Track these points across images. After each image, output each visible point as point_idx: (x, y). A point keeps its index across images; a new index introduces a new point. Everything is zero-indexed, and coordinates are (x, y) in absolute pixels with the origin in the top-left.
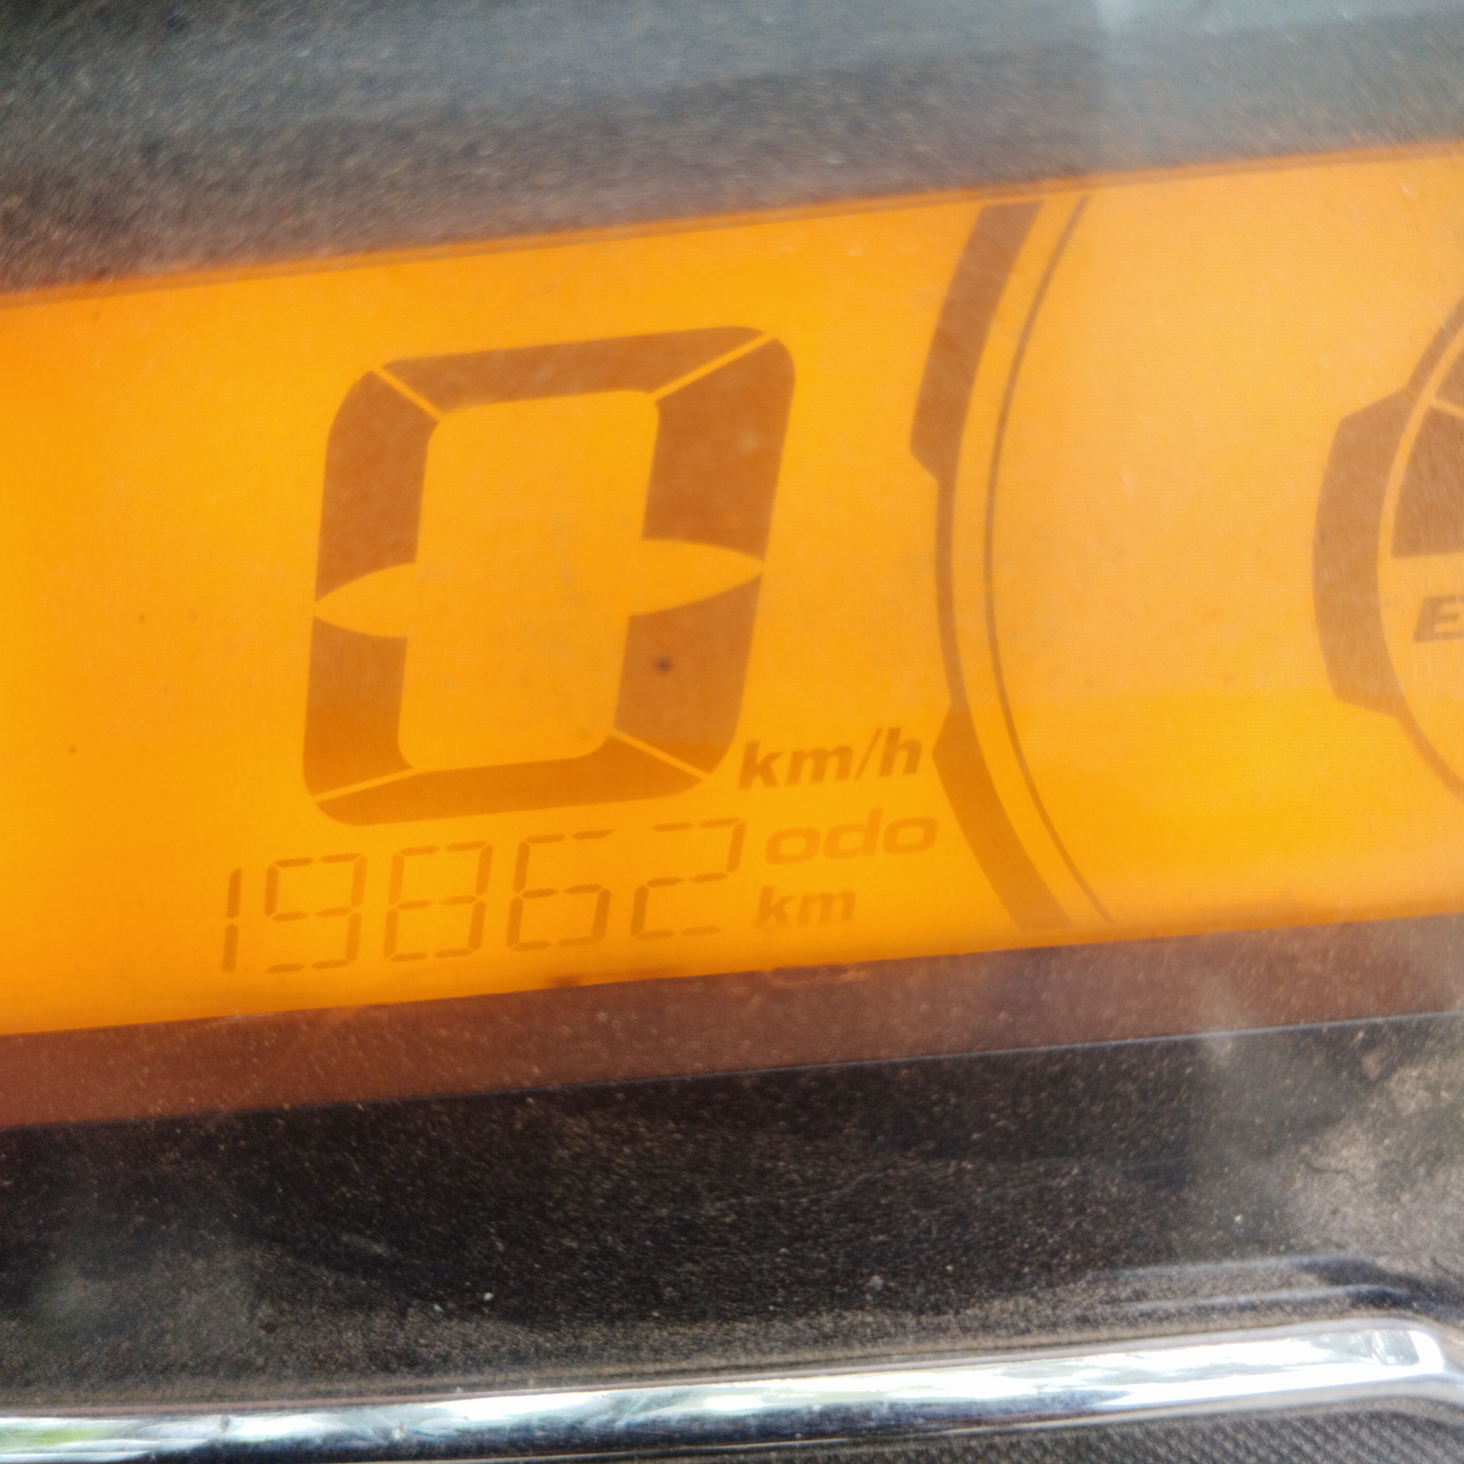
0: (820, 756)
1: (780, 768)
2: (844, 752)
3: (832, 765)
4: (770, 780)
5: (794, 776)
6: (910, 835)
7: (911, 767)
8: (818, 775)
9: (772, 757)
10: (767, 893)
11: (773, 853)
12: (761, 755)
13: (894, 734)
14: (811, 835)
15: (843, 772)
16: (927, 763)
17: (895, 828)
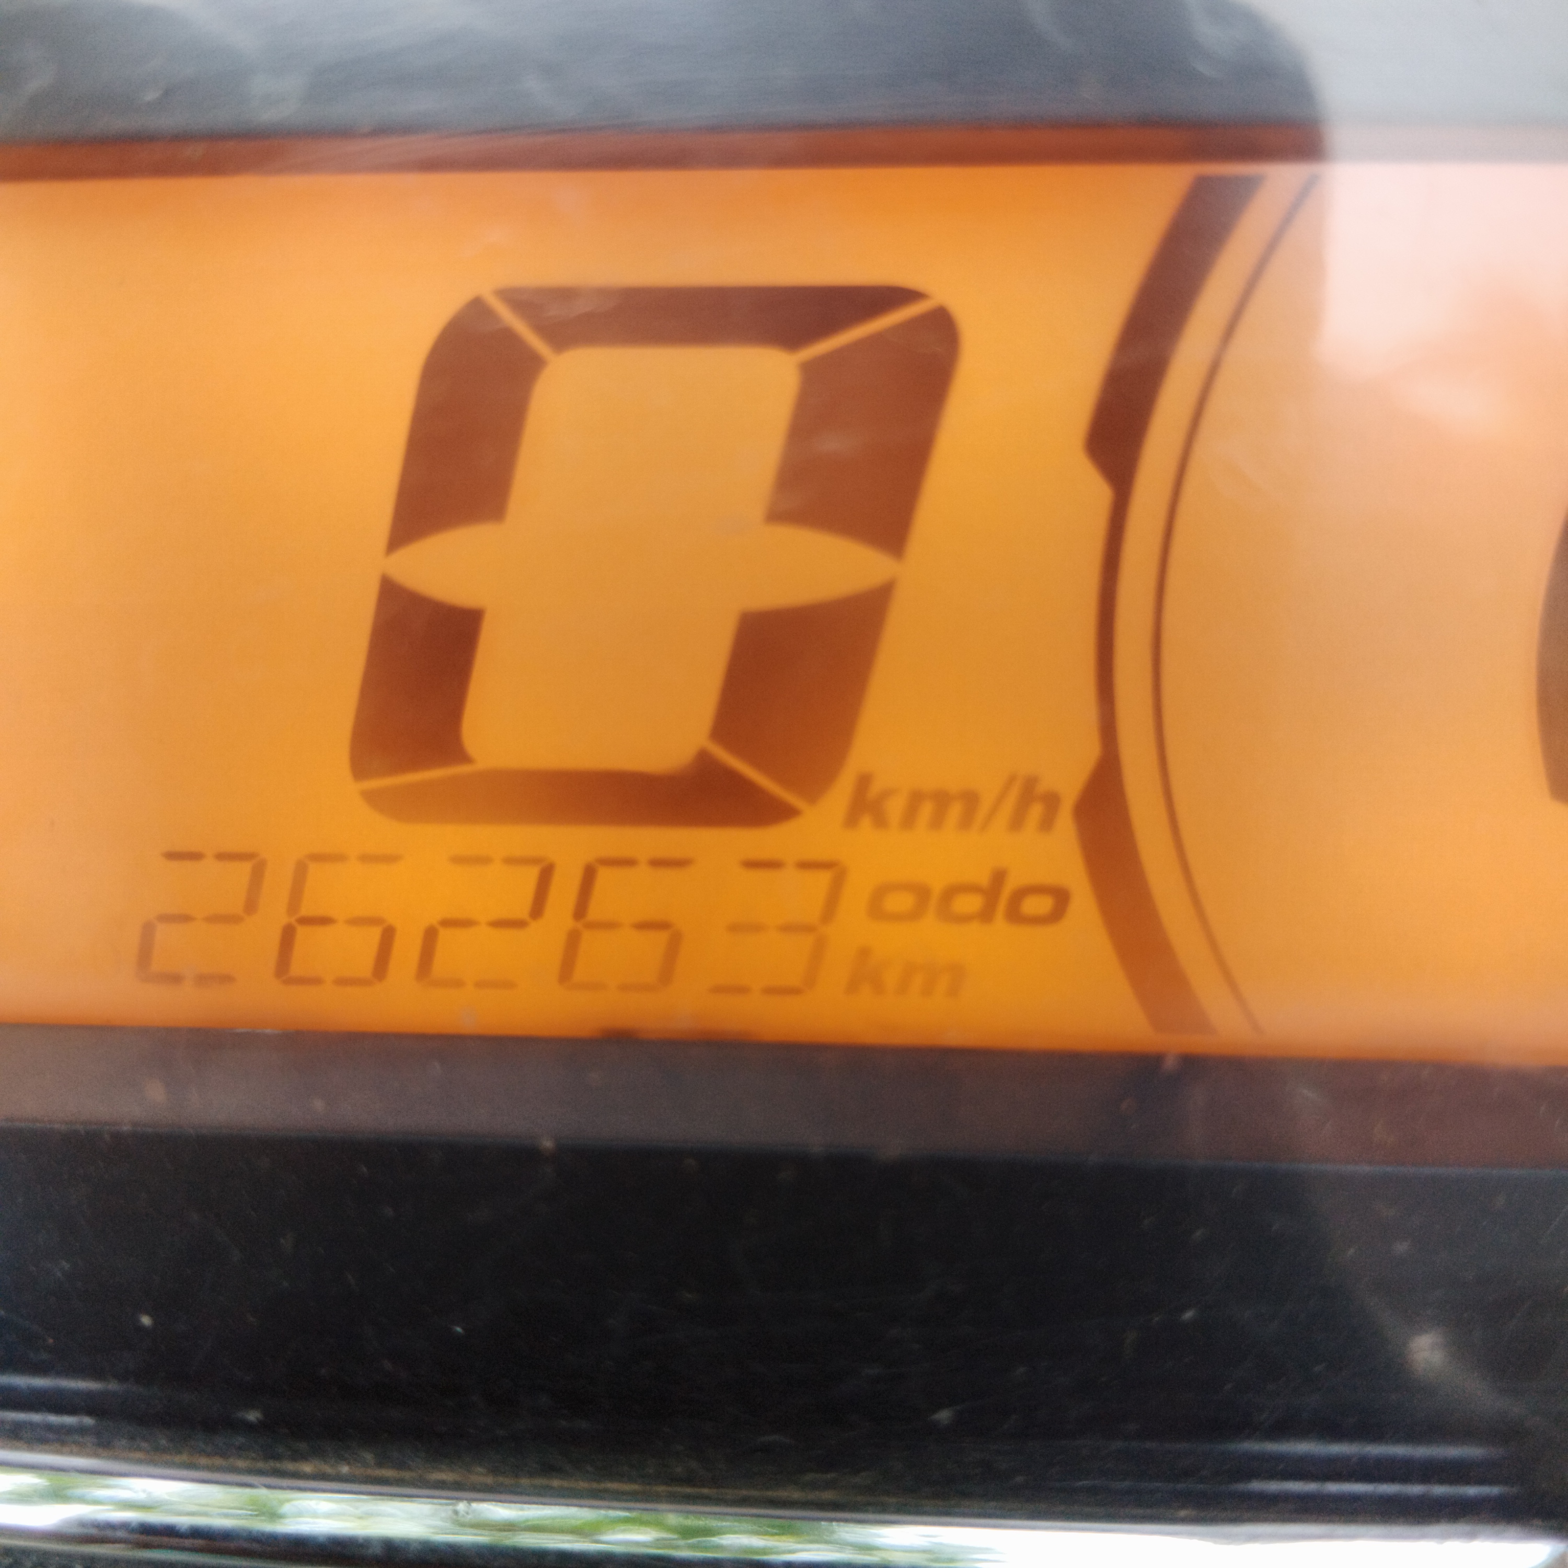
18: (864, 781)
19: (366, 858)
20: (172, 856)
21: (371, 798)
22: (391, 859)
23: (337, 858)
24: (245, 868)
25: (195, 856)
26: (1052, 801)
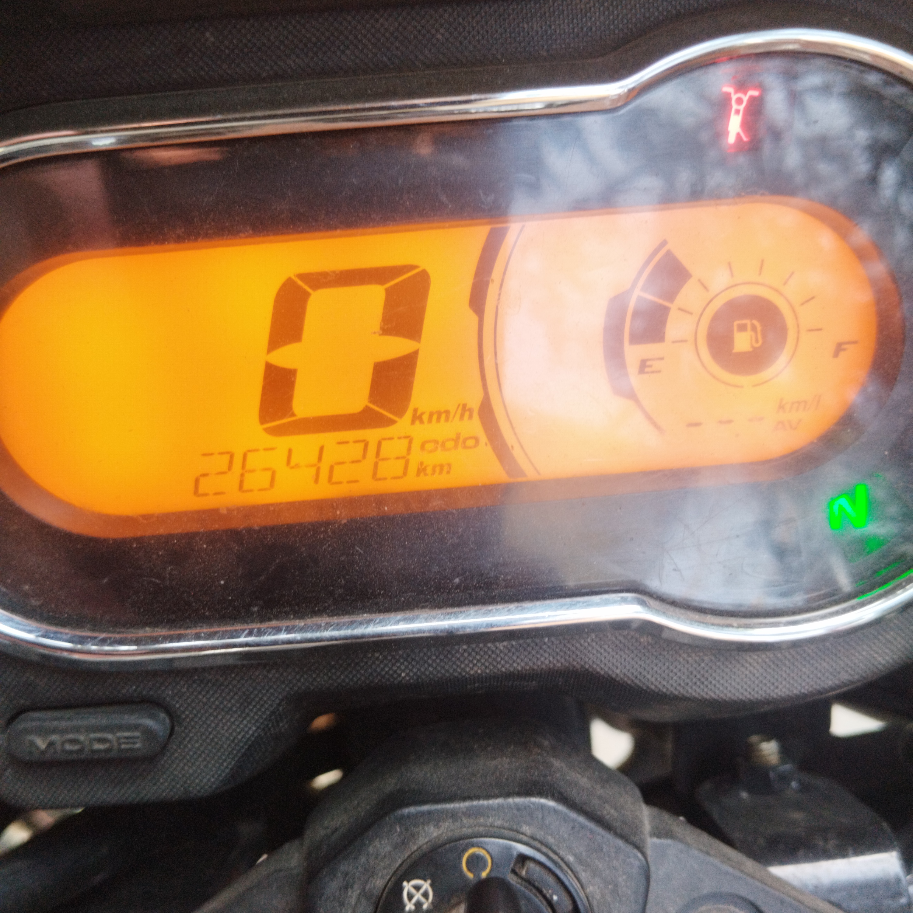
18: (416, 410)
19: (265, 449)
20: (204, 455)
21: (266, 430)
22: (272, 449)
23: (256, 450)
24: (227, 457)
25: (212, 454)
26: (471, 411)
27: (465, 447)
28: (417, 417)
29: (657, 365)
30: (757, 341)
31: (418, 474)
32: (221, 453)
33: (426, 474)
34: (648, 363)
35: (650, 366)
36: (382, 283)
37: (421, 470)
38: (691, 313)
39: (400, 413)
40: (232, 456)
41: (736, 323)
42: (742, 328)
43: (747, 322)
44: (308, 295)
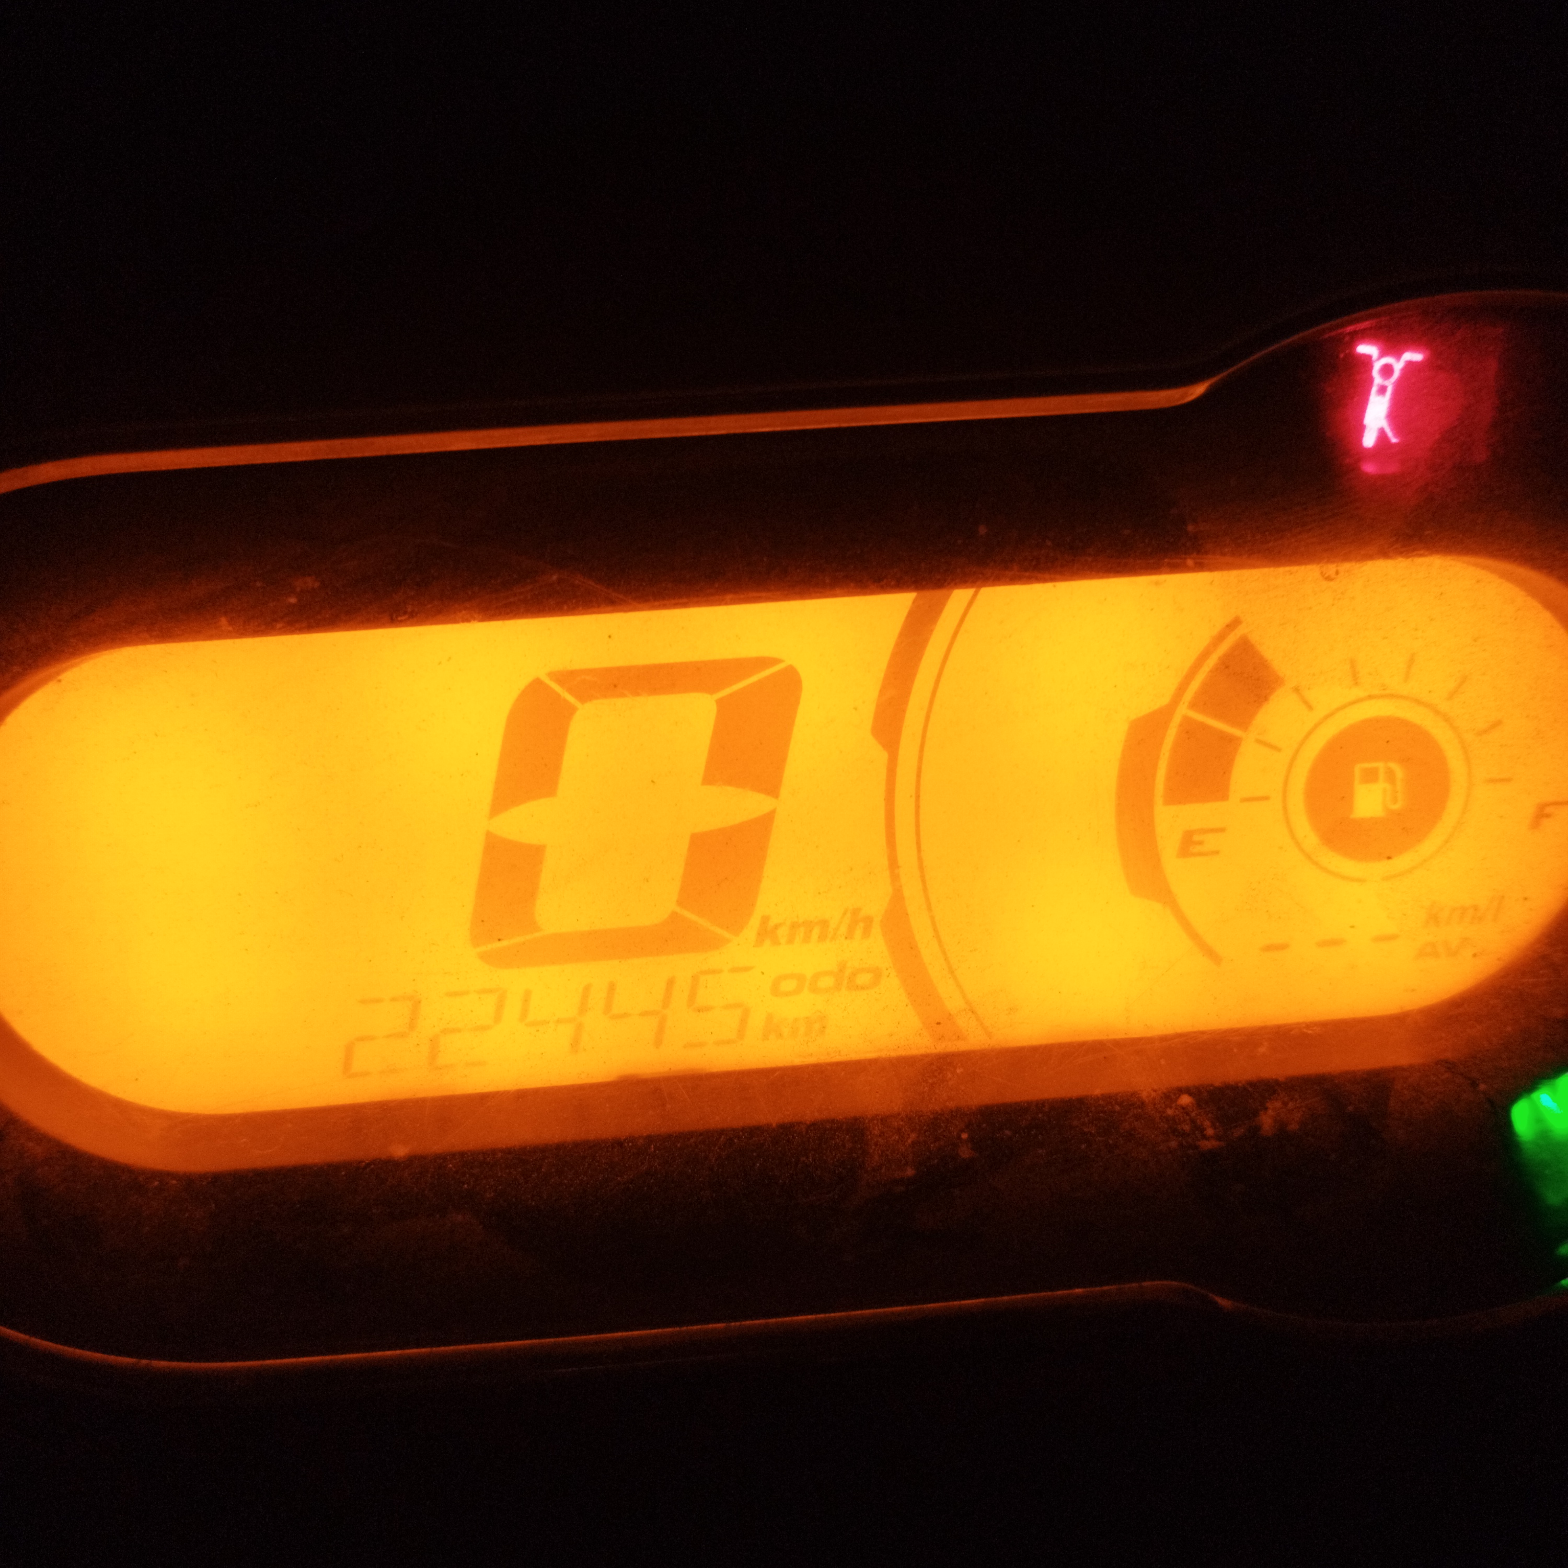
0: (809, 925)
1: (783, 932)
2: (824, 923)
3: (816, 932)
4: (776, 942)
5: (790, 941)
6: (864, 979)
7: (867, 932)
8: (807, 939)
9: (777, 927)
10: (770, 1017)
11: (776, 990)
12: (772, 923)
13: (856, 912)
14: (800, 978)
15: (822, 938)
16: (876, 930)
17: (854, 974)
27: (854, 987)
28: (767, 933)
29: (1211, 842)
30: (1395, 800)
31: (765, 1037)
32: (393, 999)
33: (780, 1035)
34: (1196, 838)
35: (1200, 843)
36: (711, 690)
37: (772, 1028)
38: (1278, 749)
39: (736, 925)
40: (416, 1004)
41: (1358, 769)
42: (1370, 777)
43: (1380, 765)
44: (571, 711)
